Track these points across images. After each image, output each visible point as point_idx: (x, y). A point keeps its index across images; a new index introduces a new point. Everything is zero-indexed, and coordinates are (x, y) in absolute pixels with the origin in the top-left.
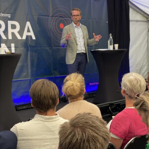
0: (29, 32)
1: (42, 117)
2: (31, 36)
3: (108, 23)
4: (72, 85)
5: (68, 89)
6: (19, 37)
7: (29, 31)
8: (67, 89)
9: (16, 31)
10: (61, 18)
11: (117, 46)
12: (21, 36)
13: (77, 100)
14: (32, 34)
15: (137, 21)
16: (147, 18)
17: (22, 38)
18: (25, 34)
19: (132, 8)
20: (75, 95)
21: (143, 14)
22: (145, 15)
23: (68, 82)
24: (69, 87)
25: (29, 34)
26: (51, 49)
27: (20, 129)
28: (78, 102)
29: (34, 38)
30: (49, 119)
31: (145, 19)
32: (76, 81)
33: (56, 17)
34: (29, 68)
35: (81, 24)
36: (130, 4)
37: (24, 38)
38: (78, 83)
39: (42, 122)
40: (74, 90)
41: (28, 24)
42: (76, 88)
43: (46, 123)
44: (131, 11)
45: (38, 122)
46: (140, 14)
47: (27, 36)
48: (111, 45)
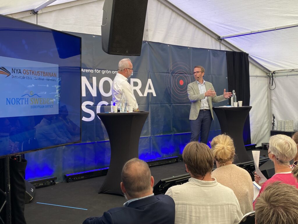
0: (151, 90)
1: (198, 182)
2: (152, 93)
3: (228, 78)
4: (223, 148)
5: (219, 153)
6: (140, 95)
7: (150, 88)
8: (217, 153)
9: (138, 88)
10: (181, 75)
11: (241, 103)
12: (143, 93)
13: (226, 164)
14: (153, 91)
15: (257, 76)
16: (267, 73)
17: (143, 95)
18: (147, 91)
19: (252, 63)
20: (226, 159)
21: (263, 69)
22: (265, 70)
23: (217, 145)
24: (219, 150)
25: (150, 91)
26: (170, 106)
27: (176, 193)
28: (228, 166)
29: (155, 95)
30: (205, 184)
31: (265, 75)
32: (226, 143)
33: (176, 73)
34: (150, 125)
35: (204, 81)
36: (249, 60)
37: (145, 95)
38: (229, 146)
39: (198, 186)
40: (225, 153)
41: (150, 81)
42: (227, 151)
43: (202, 188)
44: (251, 66)
45: (194, 186)
46: (260, 69)
47: (148, 93)
48: (234, 101)
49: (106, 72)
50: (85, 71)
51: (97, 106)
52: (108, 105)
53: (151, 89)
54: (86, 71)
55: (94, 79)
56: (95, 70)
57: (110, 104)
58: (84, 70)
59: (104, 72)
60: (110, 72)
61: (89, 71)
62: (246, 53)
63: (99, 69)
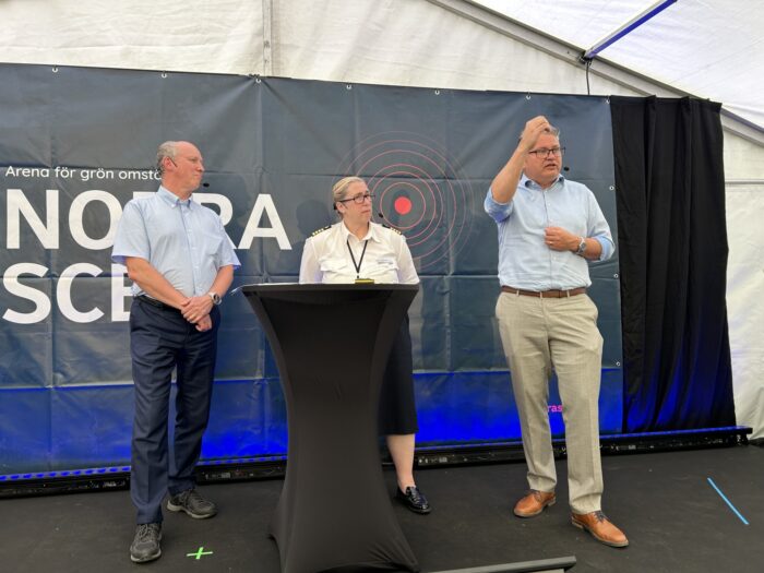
0: (268, 228)
2: (273, 240)
14: (277, 232)
17: (237, 245)
25: (265, 233)
29: (285, 245)
33: (380, 175)
37: (246, 244)
47: (257, 240)
49: (95, 174)
50: (20, 172)
51: (61, 280)
52: (100, 276)
53: (271, 227)
54: (23, 172)
55: (52, 197)
56: (57, 170)
57: (107, 271)
58: (18, 170)
59: (86, 175)
60: (110, 174)
61: (35, 172)
62: (712, 100)
63: (70, 167)
